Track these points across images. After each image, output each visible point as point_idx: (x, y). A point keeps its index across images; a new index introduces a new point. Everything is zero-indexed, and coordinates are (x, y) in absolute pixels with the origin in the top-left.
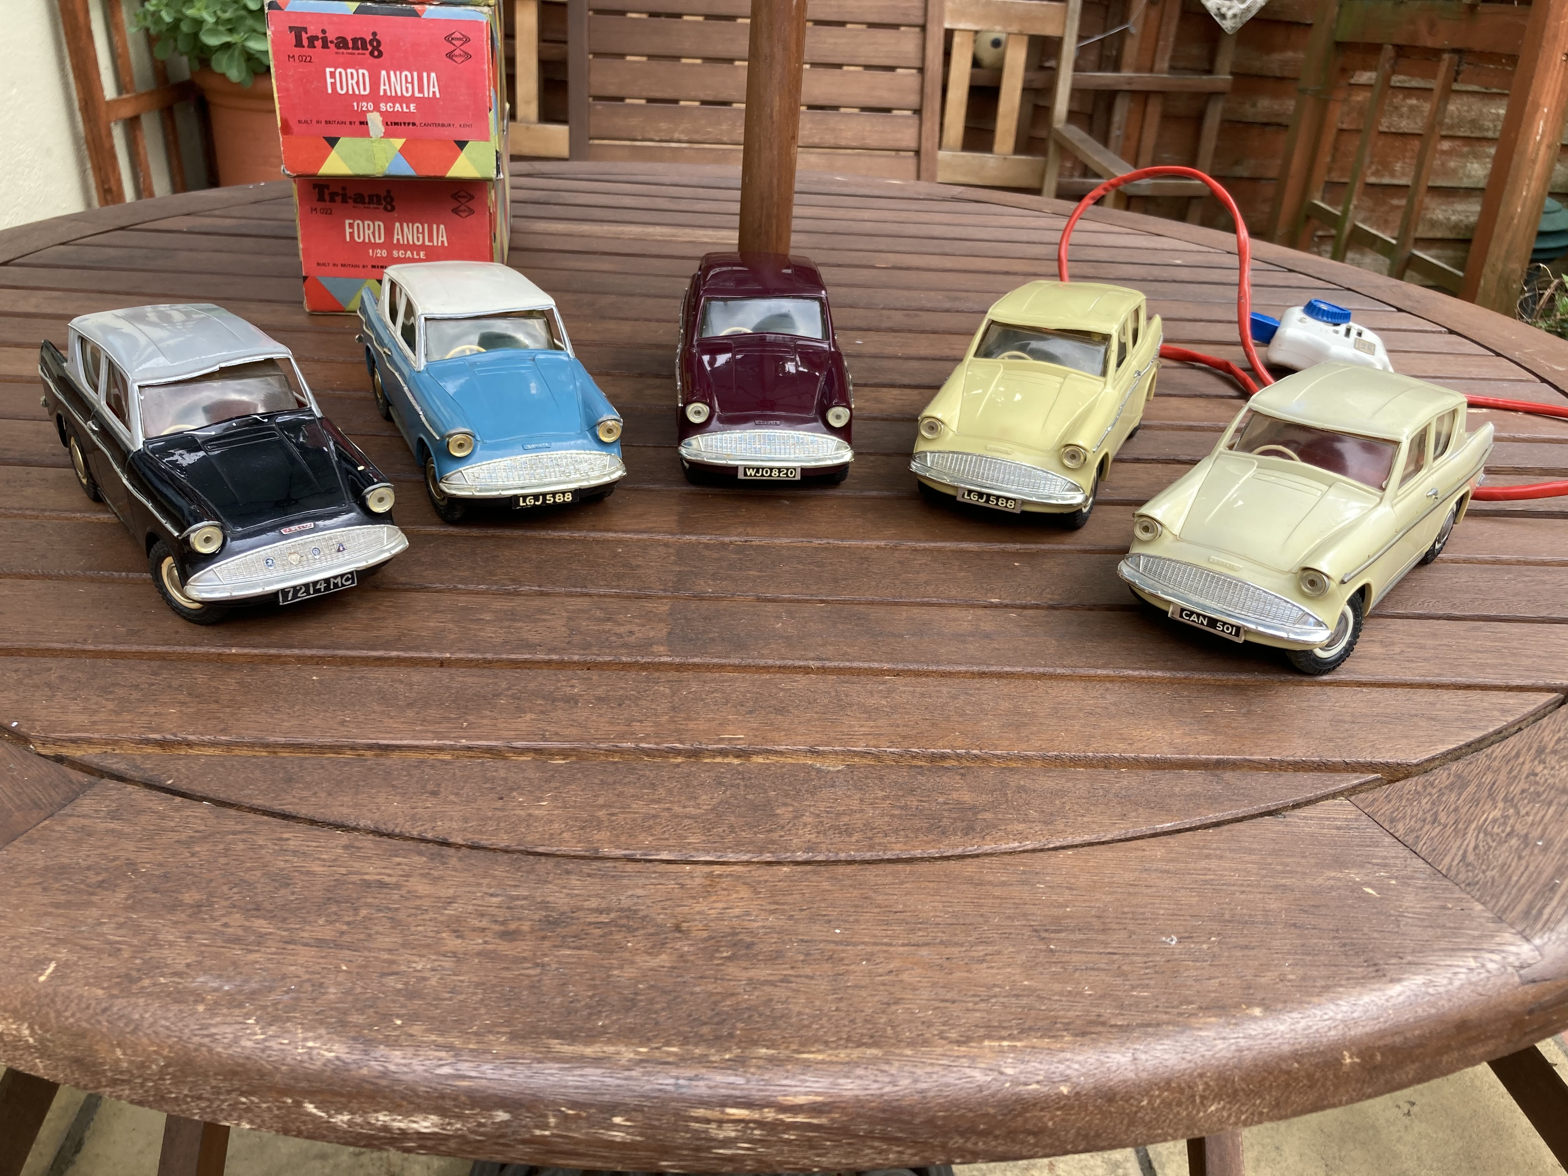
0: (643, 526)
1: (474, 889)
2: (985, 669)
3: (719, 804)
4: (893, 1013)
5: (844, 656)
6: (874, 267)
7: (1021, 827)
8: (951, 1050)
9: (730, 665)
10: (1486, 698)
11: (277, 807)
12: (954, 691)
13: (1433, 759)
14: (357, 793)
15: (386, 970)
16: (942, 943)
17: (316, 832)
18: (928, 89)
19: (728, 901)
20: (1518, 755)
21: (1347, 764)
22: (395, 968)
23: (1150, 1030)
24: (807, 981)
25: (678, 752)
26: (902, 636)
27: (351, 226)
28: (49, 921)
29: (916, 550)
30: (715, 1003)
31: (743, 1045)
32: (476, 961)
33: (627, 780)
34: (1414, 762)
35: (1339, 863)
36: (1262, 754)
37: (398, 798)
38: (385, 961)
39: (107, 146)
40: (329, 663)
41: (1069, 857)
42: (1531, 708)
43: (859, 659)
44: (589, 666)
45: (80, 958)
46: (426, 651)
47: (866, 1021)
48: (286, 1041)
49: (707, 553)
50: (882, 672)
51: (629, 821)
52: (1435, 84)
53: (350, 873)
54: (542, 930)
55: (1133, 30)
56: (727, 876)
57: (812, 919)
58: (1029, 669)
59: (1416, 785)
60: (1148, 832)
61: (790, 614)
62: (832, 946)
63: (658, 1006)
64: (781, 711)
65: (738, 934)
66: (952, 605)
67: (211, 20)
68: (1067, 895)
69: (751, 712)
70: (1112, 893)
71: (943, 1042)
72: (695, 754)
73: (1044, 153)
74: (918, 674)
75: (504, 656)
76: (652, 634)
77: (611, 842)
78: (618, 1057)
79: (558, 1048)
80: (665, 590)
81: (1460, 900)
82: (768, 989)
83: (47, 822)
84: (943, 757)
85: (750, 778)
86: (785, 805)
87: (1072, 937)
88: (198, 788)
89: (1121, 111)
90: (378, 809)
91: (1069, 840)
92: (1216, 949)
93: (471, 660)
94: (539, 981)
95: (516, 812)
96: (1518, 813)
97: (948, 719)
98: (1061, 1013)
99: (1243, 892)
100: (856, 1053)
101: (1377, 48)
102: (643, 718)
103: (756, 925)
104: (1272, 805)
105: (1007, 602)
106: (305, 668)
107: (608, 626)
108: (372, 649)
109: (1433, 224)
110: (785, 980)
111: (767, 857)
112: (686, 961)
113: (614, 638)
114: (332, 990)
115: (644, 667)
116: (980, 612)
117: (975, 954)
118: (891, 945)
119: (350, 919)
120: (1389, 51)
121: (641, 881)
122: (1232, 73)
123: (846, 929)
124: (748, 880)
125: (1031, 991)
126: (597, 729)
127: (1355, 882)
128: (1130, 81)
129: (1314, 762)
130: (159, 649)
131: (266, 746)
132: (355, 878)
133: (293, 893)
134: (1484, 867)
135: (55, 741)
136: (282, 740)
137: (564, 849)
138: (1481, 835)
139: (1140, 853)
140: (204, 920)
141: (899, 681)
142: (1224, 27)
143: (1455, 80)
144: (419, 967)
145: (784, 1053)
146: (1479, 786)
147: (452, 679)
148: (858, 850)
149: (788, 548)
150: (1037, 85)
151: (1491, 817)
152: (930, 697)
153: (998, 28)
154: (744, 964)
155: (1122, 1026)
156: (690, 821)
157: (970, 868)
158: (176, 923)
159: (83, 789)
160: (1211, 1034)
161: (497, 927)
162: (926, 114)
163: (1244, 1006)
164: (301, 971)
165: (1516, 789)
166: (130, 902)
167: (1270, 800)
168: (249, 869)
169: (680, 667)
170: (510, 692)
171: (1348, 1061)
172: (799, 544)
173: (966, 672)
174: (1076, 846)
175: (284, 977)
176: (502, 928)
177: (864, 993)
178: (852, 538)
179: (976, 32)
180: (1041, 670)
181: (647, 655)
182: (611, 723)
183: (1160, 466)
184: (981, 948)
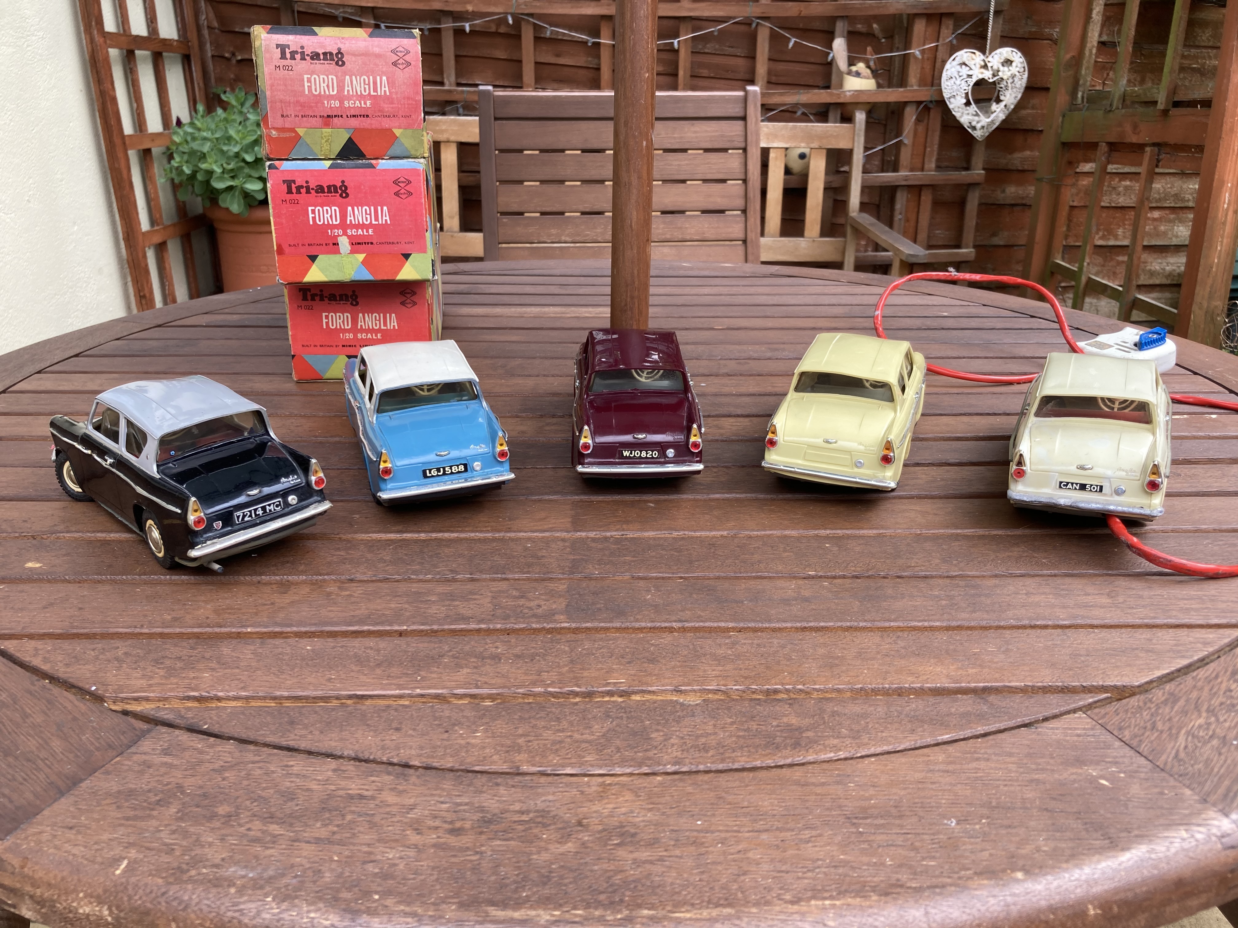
0: (546, 527)
1: (429, 799)
2: (805, 624)
3: (608, 731)
4: (742, 882)
5: (699, 619)
6: (713, 329)
7: (836, 741)
8: (786, 908)
9: (613, 628)
10: (1191, 634)
11: (284, 743)
12: (782, 642)
13: (1151, 682)
14: (341, 731)
15: (366, 859)
16: (777, 829)
17: (313, 760)
18: (751, 194)
19: (617, 803)
20: (1217, 677)
21: (1084, 687)
22: (373, 857)
23: (938, 890)
24: (677, 860)
25: (576, 694)
26: (742, 602)
27: (327, 317)
28: (122, 831)
29: (750, 537)
30: (609, 878)
31: (630, 907)
32: (432, 851)
33: (538, 716)
34: (1137, 684)
35: (1080, 762)
36: (1017, 681)
37: (371, 733)
38: (365, 853)
39: (143, 265)
40: (318, 636)
41: (872, 763)
42: (1227, 641)
43: (710, 620)
44: (508, 632)
45: (145, 856)
46: (390, 625)
47: (723, 888)
48: (294, 914)
49: (593, 545)
50: (728, 630)
51: (541, 746)
52: (1142, 170)
53: (338, 789)
54: (480, 827)
55: (906, 141)
56: (615, 784)
57: (680, 814)
58: (839, 624)
59: (1138, 701)
60: (932, 743)
61: (657, 588)
62: (695, 834)
63: (567, 881)
64: (652, 661)
65: (624, 827)
66: (779, 578)
67: (218, 170)
68: (872, 792)
69: (629, 663)
70: (905, 789)
71: (780, 902)
72: (589, 695)
73: (844, 235)
74: (755, 630)
75: (446, 627)
76: (554, 606)
77: (528, 762)
78: (538, 919)
79: (494, 913)
80: (563, 574)
81: (1174, 787)
82: (648, 866)
83: (118, 759)
84: (776, 691)
85: (631, 712)
86: (657, 731)
87: (876, 822)
88: (226, 730)
89: (901, 201)
90: (357, 742)
91: (872, 751)
92: (986, 829)
93: (422, 631)
94: (479, 864)
95: (459, 741)
96: (1217, 720)
97: (778, 663)
98: (869, 879)
99: (1006, 785)
100: (715, 912)
101: (1094, 146)
102: (550, 669)
103: (638, 820)
104: (1027, 720)
105: (820, 574)
106: (301, 640)
107: (522, 602)
108: (350, 625)
109: (1152, 274)
110: (661, 859)
111: (645, 770)
112: (587, 848)
113: (526, 611)
114: (327, 874)
115: (550, 631)
116: (801, 582)
117: (803, 837)
118: (739, 832)
119: (340, 822)
120: (1103, 147)
121: (553, 789)
122: (984, 169)
123: (705, 821)
124: (631, 787)
125: (845, 863)
126: (516, 679)
127: (1093, 776)
128: (906, 178)
129: (1058, 687)
130: (196, 630)
131: (274, 698)
132: (341, 793)
133: (297, 805)
134: (1192, 762)
135: (123, 700)
136: (286, 694)
137: (494, 768)
138: (1190, 738)
139: (926, 759)
140: (233, 826)
141: (740, 635)
142: (975, 135)
143: (1157, 166)
144: (391, 856)
145: (661, 913)
146: (1187, 701)
147: (408, 645)
148: (712, 763)
149: (654, 539)
150: (835, 185)
151: (1197, 724)
152: (765, 647)
153: (803, 145)
154: (631, 849)
155: (915, 888)
156: (587, 745)
157: (797, 774)
158: (213, 829)
159: (143, 734)
160: (985, 893)
161: (447, 826)
162: (750, 213)
163: (1009, 871)
164: (304, 861)
165: (1215, 702)
166: (180, 815)
167: (1025, 716)
168: (264, 789)
169: (576, 631)
170: (450, 654)
171: (1092, 912)
172: (663, 536)
173: (791, 628)
174: (878, 755)
175: (292, 866)
176: (450, 826)
177: (720, 868)
178: (702, 530)
179: (787, 149)
180: (848, 624)
181: (551, 622)
182: (526, 674)
183: (935, 468)
184: (807, 832)
